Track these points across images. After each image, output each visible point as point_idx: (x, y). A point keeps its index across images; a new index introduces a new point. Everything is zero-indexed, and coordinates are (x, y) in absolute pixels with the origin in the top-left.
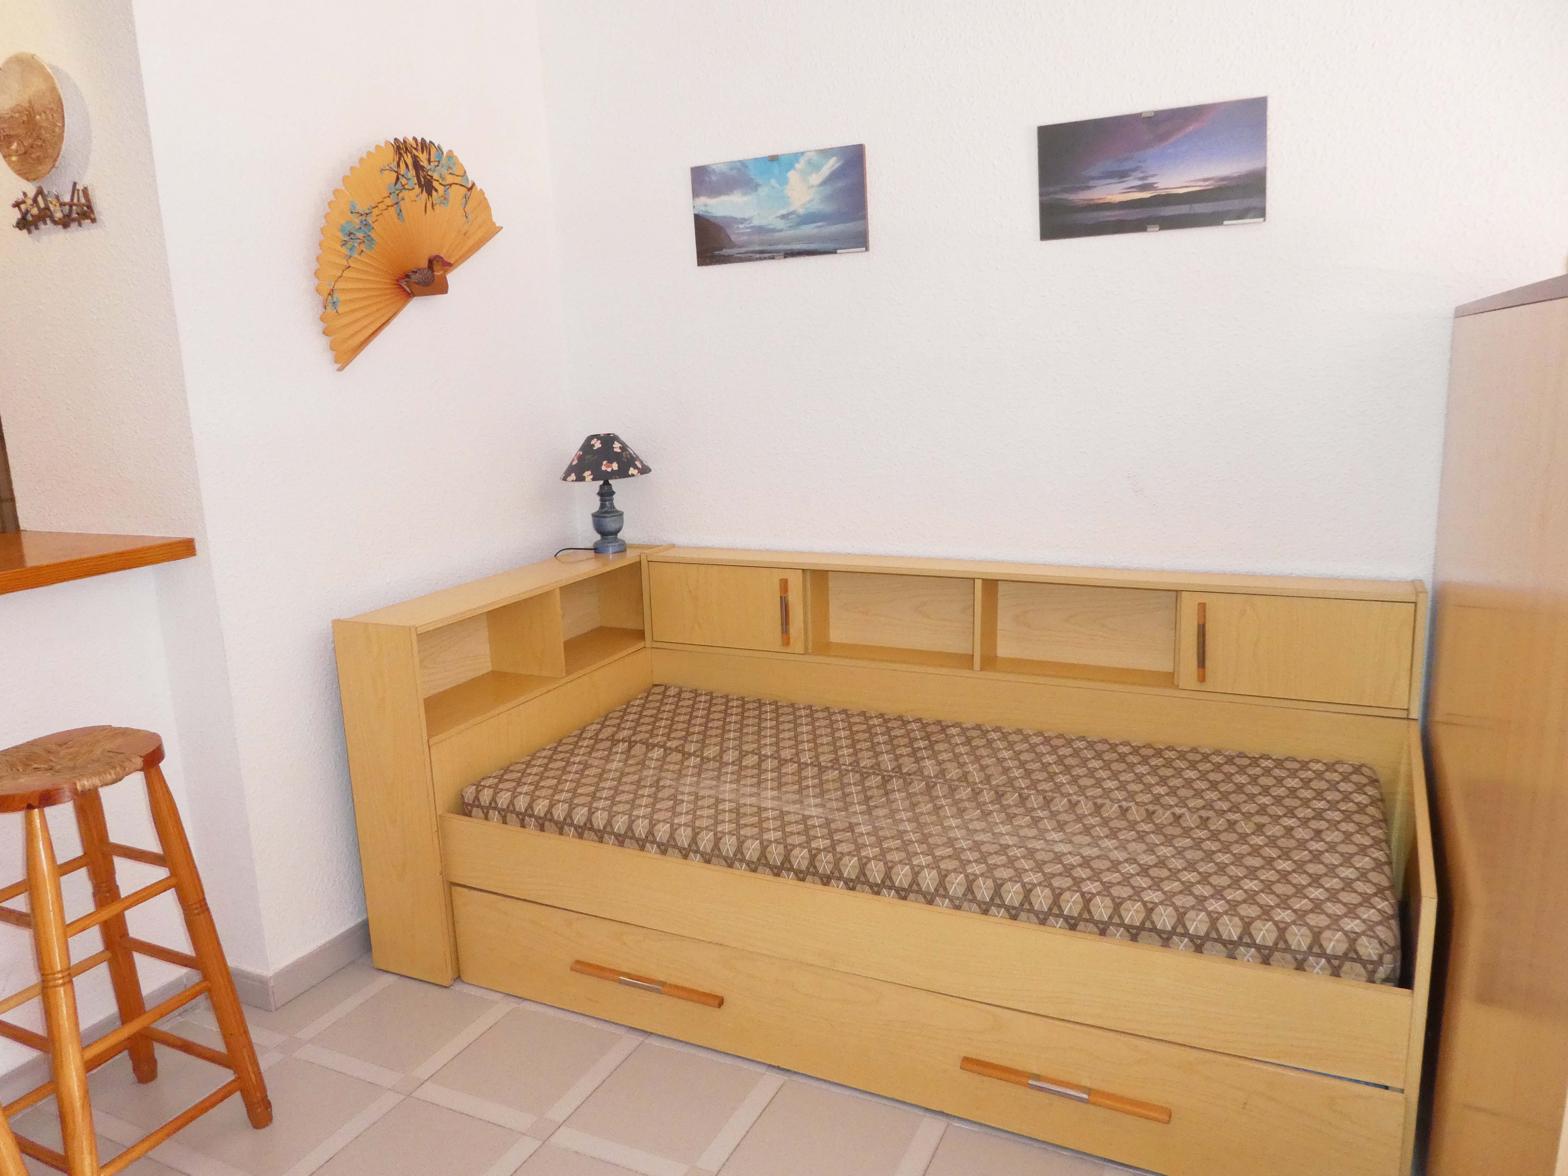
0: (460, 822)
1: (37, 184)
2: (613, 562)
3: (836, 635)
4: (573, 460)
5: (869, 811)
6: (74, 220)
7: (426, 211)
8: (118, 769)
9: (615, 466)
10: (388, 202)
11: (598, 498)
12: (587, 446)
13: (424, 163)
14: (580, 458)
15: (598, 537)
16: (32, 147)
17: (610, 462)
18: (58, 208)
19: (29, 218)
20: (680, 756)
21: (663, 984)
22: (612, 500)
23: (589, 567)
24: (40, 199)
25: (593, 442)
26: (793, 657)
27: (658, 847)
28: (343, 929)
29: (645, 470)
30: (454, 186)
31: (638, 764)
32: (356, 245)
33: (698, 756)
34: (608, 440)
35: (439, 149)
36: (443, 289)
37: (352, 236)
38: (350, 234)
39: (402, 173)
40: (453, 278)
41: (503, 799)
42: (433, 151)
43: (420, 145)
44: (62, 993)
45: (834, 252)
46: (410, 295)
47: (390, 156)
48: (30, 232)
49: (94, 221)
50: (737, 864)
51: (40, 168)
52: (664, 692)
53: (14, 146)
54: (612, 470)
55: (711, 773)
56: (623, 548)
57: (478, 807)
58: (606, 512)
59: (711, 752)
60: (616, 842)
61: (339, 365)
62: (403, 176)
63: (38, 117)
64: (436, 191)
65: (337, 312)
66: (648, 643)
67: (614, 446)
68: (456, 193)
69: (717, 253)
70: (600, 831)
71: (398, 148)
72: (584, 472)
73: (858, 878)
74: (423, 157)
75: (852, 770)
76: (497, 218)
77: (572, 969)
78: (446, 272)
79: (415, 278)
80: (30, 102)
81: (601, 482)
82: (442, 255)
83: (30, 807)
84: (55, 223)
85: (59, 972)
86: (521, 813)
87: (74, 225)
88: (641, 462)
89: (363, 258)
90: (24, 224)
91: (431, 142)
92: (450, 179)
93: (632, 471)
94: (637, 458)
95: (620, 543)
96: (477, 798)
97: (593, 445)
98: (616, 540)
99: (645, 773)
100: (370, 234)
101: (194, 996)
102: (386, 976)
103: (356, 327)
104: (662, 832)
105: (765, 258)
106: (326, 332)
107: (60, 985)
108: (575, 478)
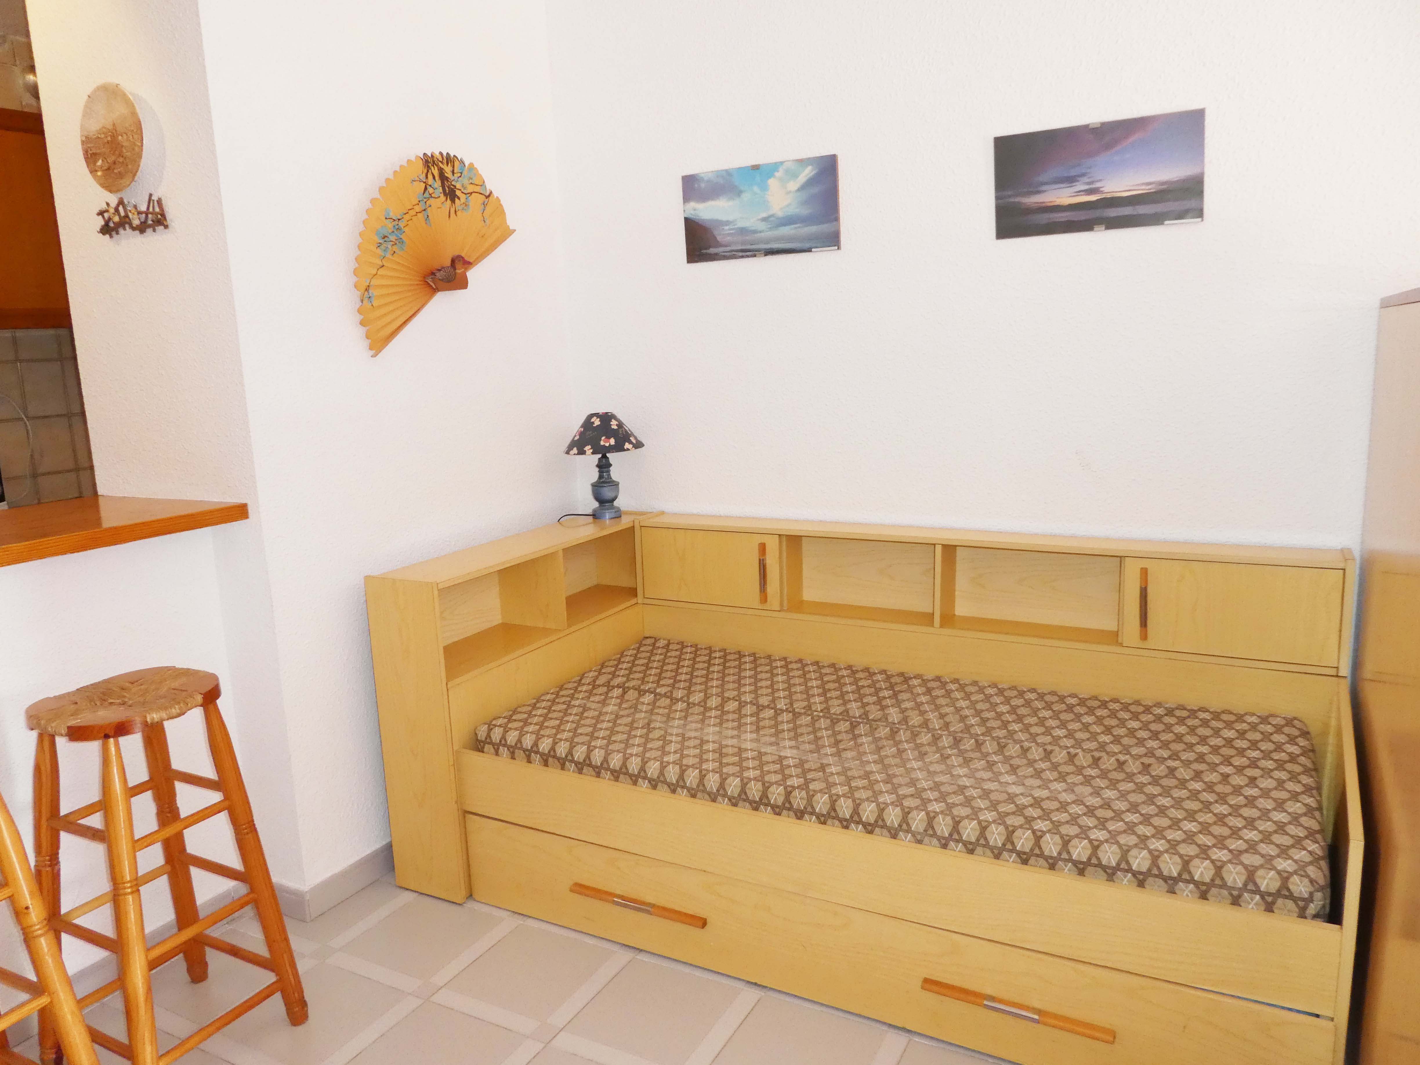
0: (475, 757)
1: (119, 195)
2: (609, 527)
3: (809, 594)
4: (575, 436)
5: (838, 754)
6: (149, 226)
7: (449, 217)
8: (182, 705)
9: (612, 441)
10: (418, 209)
11: (597, 469)
12: (587, 424)
13: (449, 175)
14: (581, 434)
15: (596, 504)
16: (115, 163)
17: (608, 438)
18: (136, 216)
19: (111, 225)
20: (668, 701)
21: (653, 906)
22: (609, 471)
23: (588, 531)
24: (121, 209)
25: (593, 420)
26: (769, 613)
27: (649, 782)
28: (368, 851)
29: (639, 445)
30: (473, 194)
31: (630, 708)
32: (389, 247)
33: (684, 702)
34: (606, 418)
35: (462, 162)
36: (463, 284)
37: (386, 239)
38: (385, 237)
39: (429, 183)
40: (472, 275)
41: (512, 737)
42: (457, 163)
43: (445, 159)
44: (131, 900)
45: (809, 250)
46: (435, 290)
47: (419, 168)
48: (111, 237)
49: (166, 227)
50: (720, 798)
51: (121, 181)
52: (654, 644)
53: (99, 163)
54: (610, 445)
55: (696, 717)
56: (618, 515)
57: (489, 743)
58: (603, 482)
59: (696, 698)
60: (612, 778)
61: (372, 352)
62: (430, 186)
63: (120, 137)
64: (459, 198)
65: (372, 305)
66: (640, 599)
67: (611, 423)
68: (476, 200)
70: (597, 767)
71: (427, 162)
72: (584, 447)
73: (829, 813)
74: (448, 169)
75: (824, 717)
76: (511, 222)
77: (571, 891)
78: (466, 269)
79: (439, 275)
80: (114, 125)
81: (600, 456)
82: (463, 255)
83: (107, 737)
84: (134, 229)
85: (128, 882)
86: (527, 750)
87: (149, 231)
88: (636, 438)
89: (395, 258)
90: (107, 229)
91: (454, 156)
92: (470, 189)
93: (627, 446)
94: (632, 435)
95: (616, 510)
96: (489, 736)
97: (593, 423)
98: (613, 507)
99: (637, 716)
100: (401, 236)
101: (243, 906)
102: (407, 892)
103: (388, 319)
104: (653, 769)
105: (748, 256)
106: (362, 323)
107: (129, 894)
108: (576, 452)
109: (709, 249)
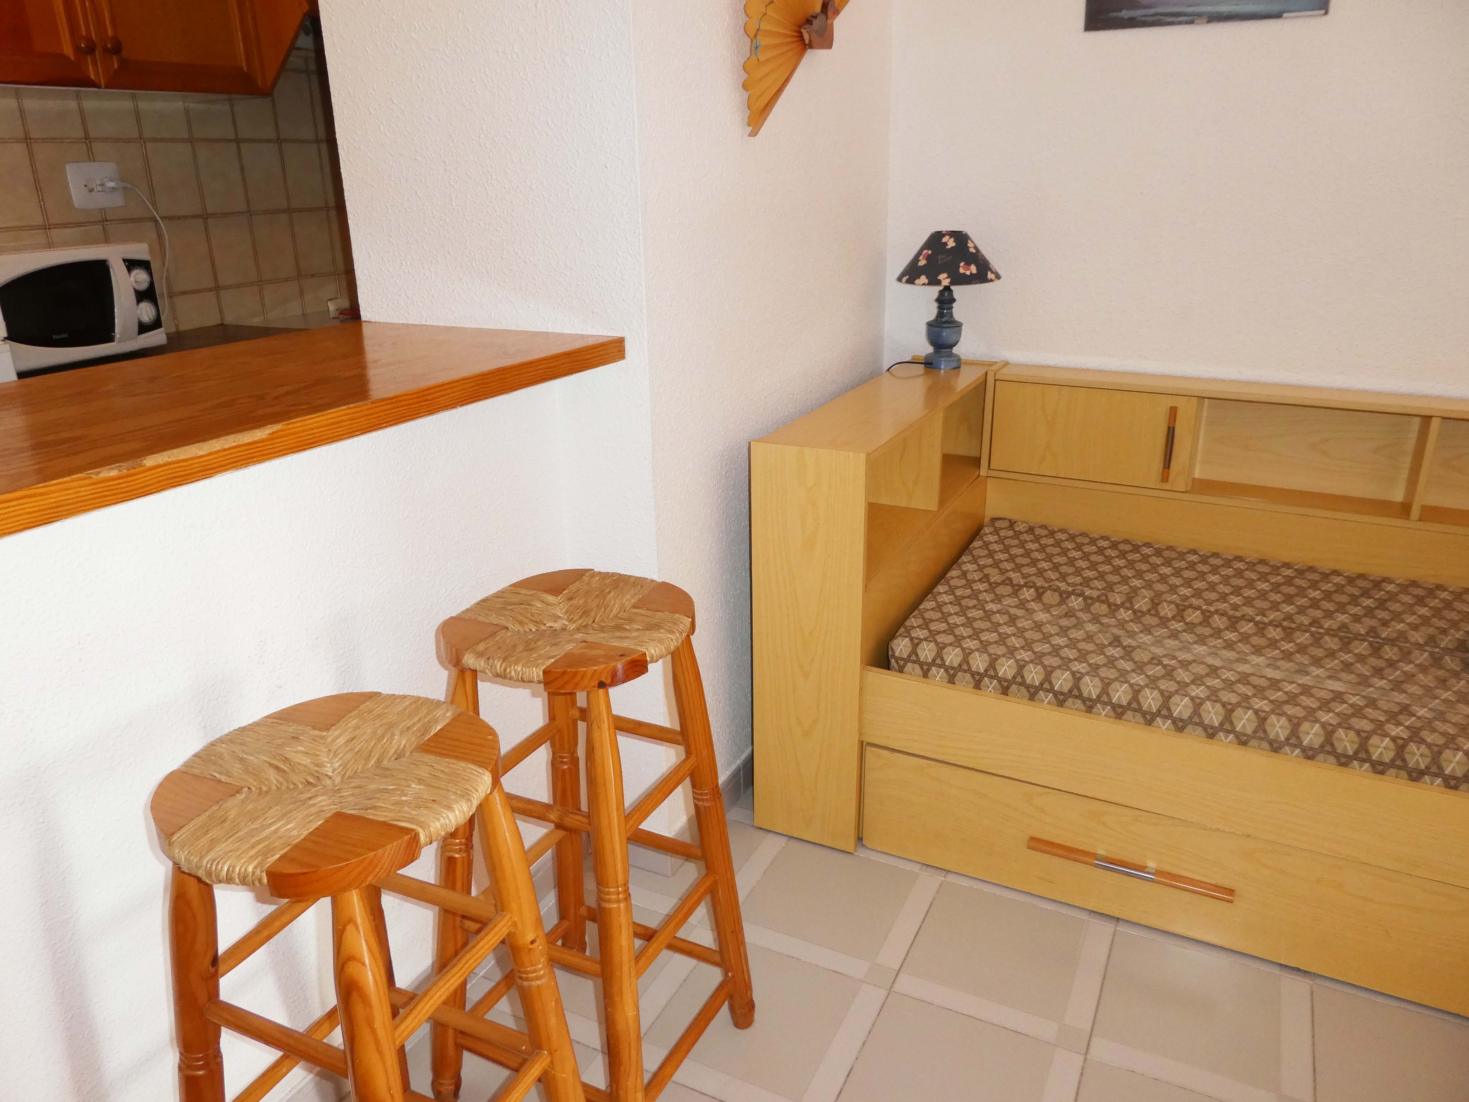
0: (889, 678)
4: (917, 258)
9: (973, 269)
11: (936, 305)
12: (935, 242)
14: (928, 257)
15: (930, 349)
17: (968, 264)
22: (952, 309)
25: (944, 240)
26: (1171, 495)
29: (998, 274)
34: (961, 239)
36: (829, 42)
40: (837, 28)
41: (953, 656)
45: (1278, 16)
46: (806, 46)
50: (1256, 742)
52: (1012, 528)
54: (971, 273)
55: (1135, 625)
56: (958, 365)
57: (913, 662)
58: (942, 322)
61: (751, 131)
65: (758, 60)
66: (984, 471)
67: (967, 245)
69: (1115, 14)
72: (938, 275)
77: (1027, 846)
78: (834, 19)
79: (812, 25)
86: (978, 673)
93: (989, 275)
94: (988, 260)
95: (956, 358)
97: (946, 244)
98: (951, 355)
103: (768, 81)
104: (1150, 699)
106: (745, 87)
108: (926, 281)
109: (1120, 10)
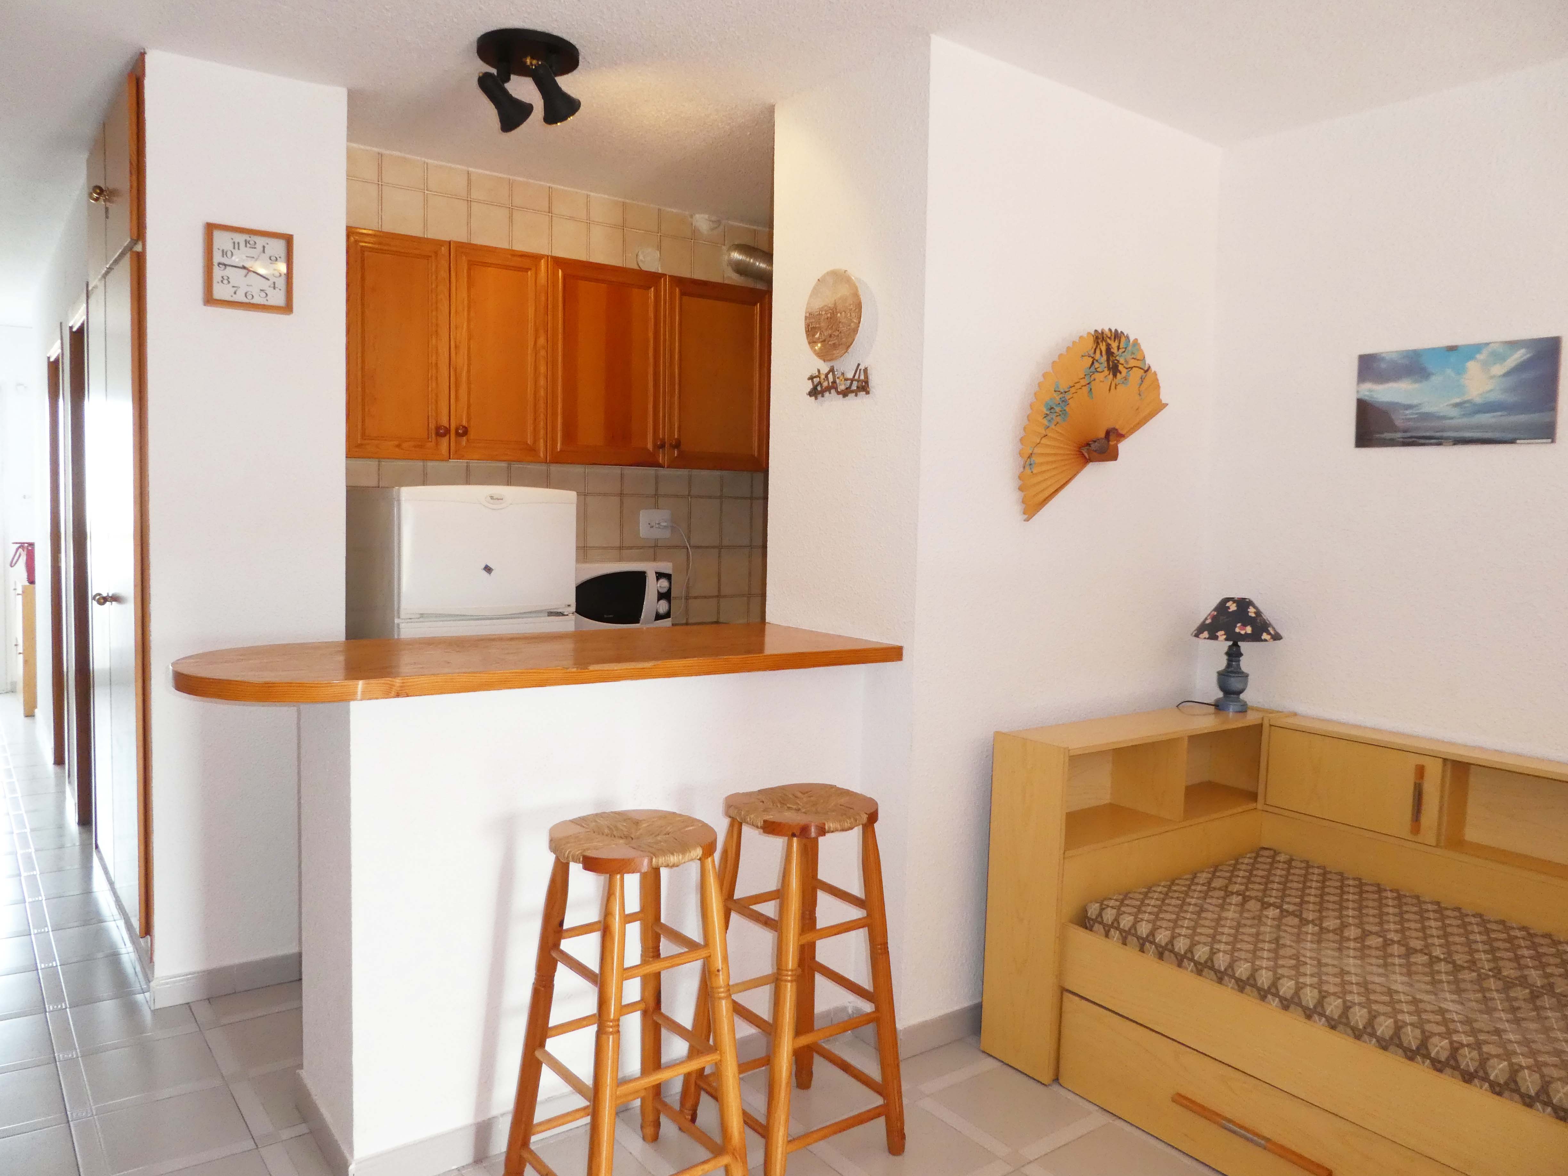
0: (1080, 935)
1: (830, 364)
2: (1232, 721)
3: (1472, 834)
4: (1206, 619)
5: (1517, 1021)
6: (852, 392)
7: (1110, 390)
8: (852, 820)
9: (1249, 630)
10: (1083, 382)
11: (1225, 657)
12: (1222, 606)
13: (1115, 350)
14: (1214, 618)
15: (1220, 695)
16: (830, 336)
17: (1244, 625)
18: (843, 382)
19: (819, 388)
20: (1296, 921)
21: (1268, 1140)
22: (1239, 661)
23: (1207, 722)
24: (830, 376)
25: (1228, 604)
26: (1422, 847)
27: (1281, 1001)
28: (956, 1008)
29: (1277, 637)
30: (1134, 369)
31: (1254, 918)
32: (1054, 417)
33: (1316, 925)
34: (1244, 604)
35: (1127, 337)
36: (1114, 457)
37: (1052, 411)
38: (1052, 408)
39: (1096, 359)
40: (1124, 447)
41: (1126, 922)
42: (1123, 340)
43: (1113, 335)
44: (789, 987)
45: (1513, 441)
46: (1087, 461)
47: (1091, 343)
48: (816, 398)
49: (868, 393)
50: (1366, 1037)
51: (835, 352)
52: (1273, 857)
53: (817, 336)
54: (1246, 633)
55: (1332, 944)
56: (1244, 709)
57: (1100, 923)
58: (1232, 672)
59: (1331, 923)
60: (1236, 987)
61: (1026, 517)
62: (1097, 361)
63: (839, 315)
64: (1120, 373)
65: (1032, 472)
66: (1260, 805)
67: (1249, 610)
68: (1136, 374)
69: (1381, 436)
70: (1220, 972)
71: (1097, 338)
72: (1217, 632)
73: (1506, 1083)
74: (1114, 345)
75: (1493, 976)
76: (1164, 397)
77: (1174, 1101)
78: (1119, 441)
79: (1094, 446)
80: (835, 304)
81: (1230, 643)
82: (1117, 427)
83: (794, 835)
84: (838, 393)
85: (790, 970)
86: (1142, 938)
87: (852, 395)
88: (1274, 629)
89: (1058, 429)
90: (814, 393)
91: (1121, 332)
92: (1132, 363)
93: (1265, 636)
94: (1270, 625)
95: (1243, 703)
96: (1100, 915)
97: (1229, 608)
98: (1238, 700)
99: (1262, 929)
100: (1065, 408)
101: (869, 1022)
102: (990, 1060)
103: (1044, 485)
104: (1287, 987)
105: (1431, 444)
106: (1021, 489)
107: (789, 981)
108: (1207, 636)
109: (1383, 433)
